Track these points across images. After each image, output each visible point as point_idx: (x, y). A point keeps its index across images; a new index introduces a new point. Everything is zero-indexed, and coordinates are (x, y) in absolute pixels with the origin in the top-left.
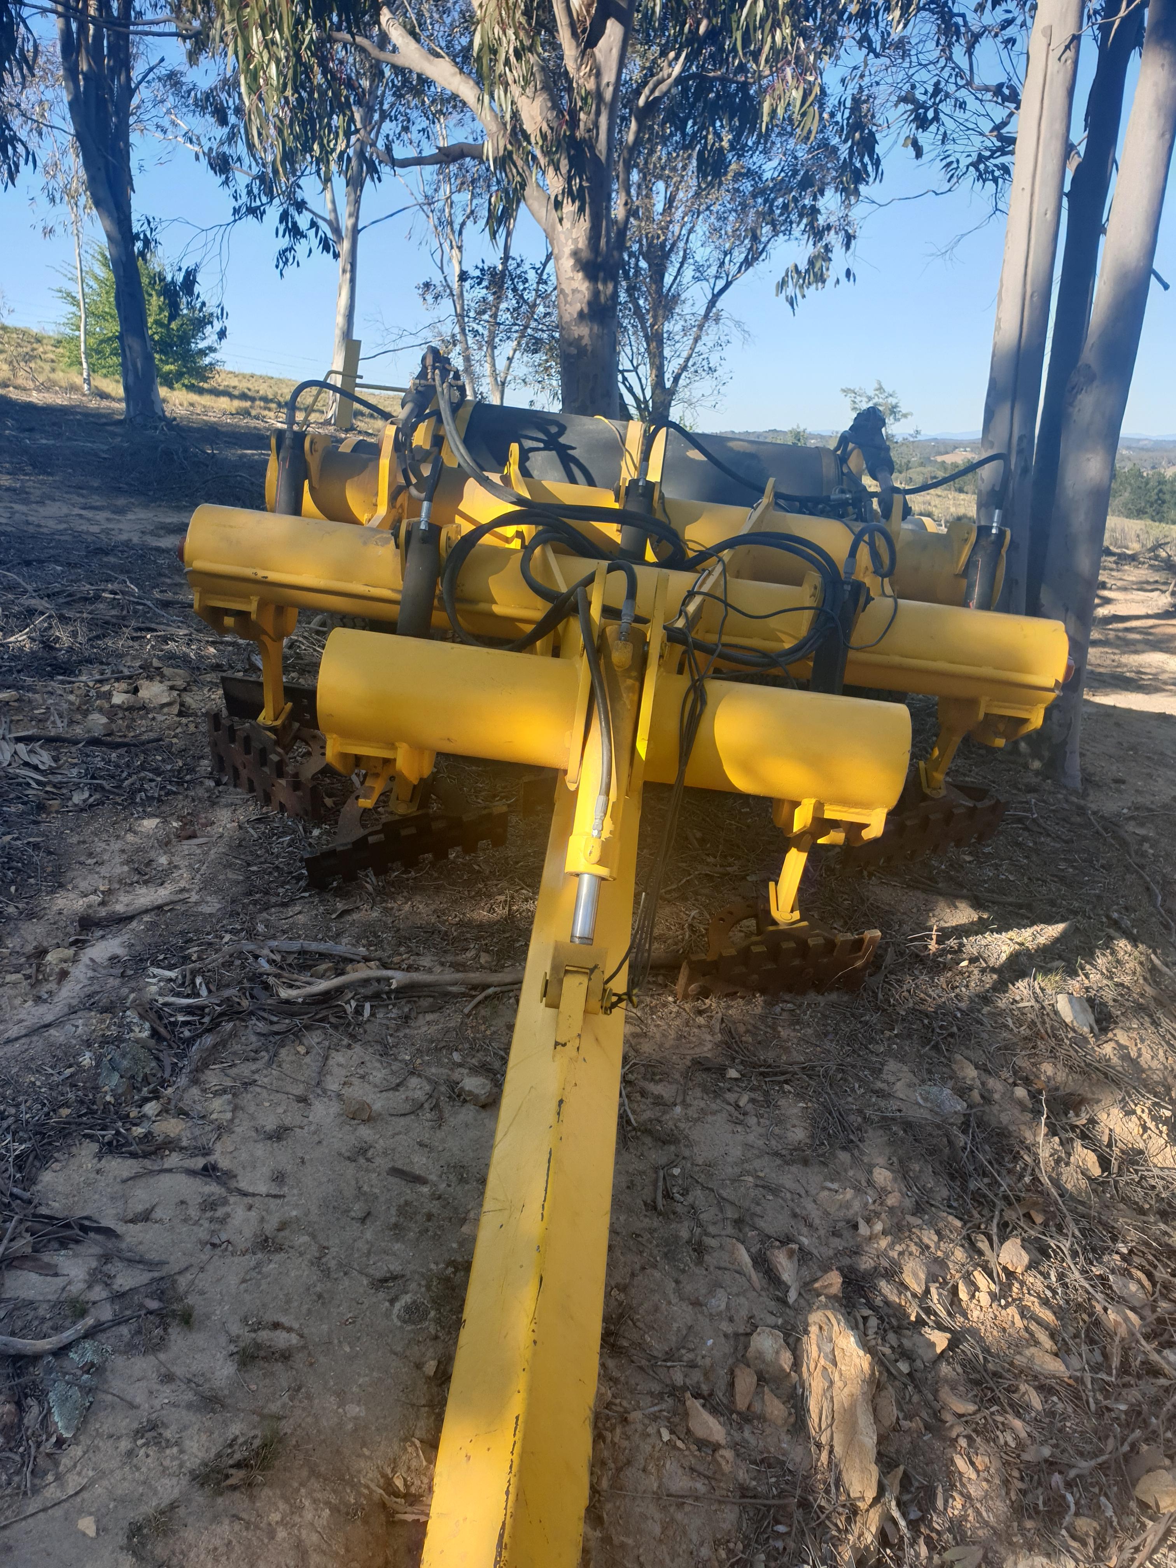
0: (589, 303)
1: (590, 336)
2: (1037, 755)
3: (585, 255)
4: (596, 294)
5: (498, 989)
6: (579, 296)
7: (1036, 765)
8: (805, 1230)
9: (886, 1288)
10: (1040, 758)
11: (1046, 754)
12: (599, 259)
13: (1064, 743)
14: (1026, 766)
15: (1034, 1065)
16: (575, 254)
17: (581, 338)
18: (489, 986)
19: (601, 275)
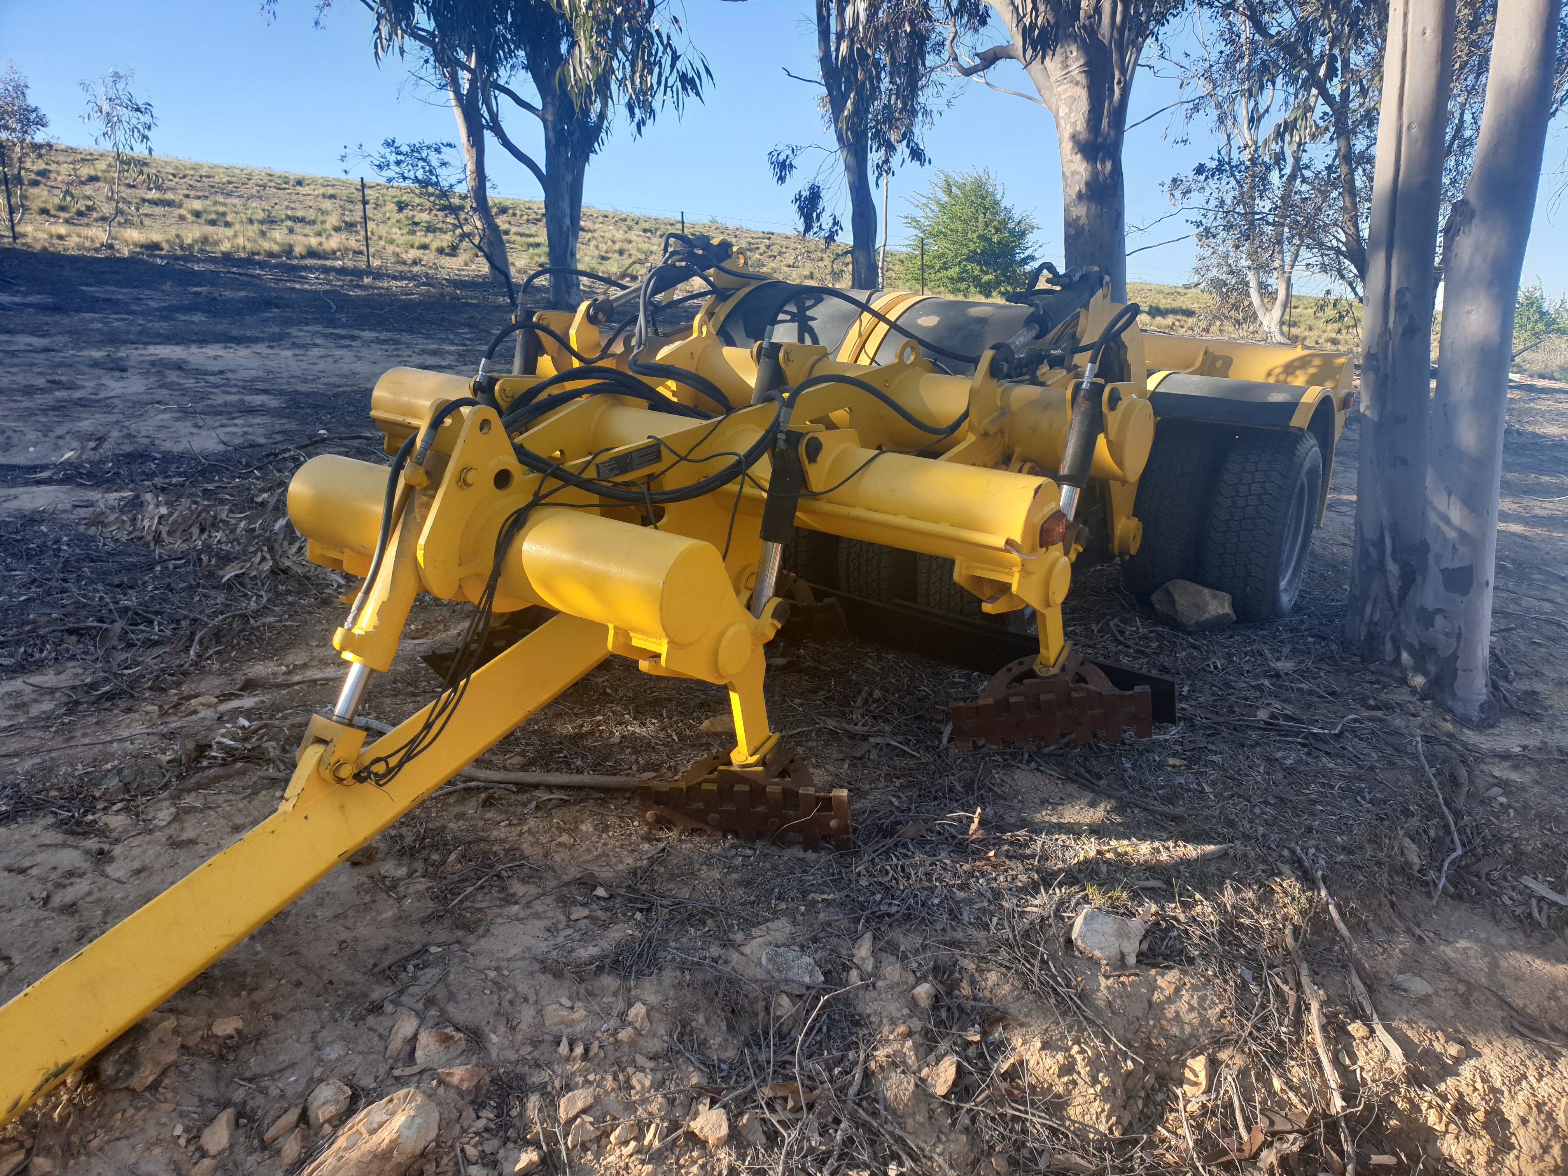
0: (1087, 184)
1: (1087, 216)
2: (1419, 669)
3: (1083, 136)
4: (1095, 174)
5: (481, 784)
6: (1078, 177)
7: (1419, 680)
8: (502, 1029)
9: (533, 1102)
10: (1425, 674)
11: (1432, 668)
12: (1100, 140)
13: (1454, 657)
14: (1403, 681)
15: (981, 971)
16: (1073, 137)
17: (1078, 218)
18: (473, 780)
19: (1101, 155)
